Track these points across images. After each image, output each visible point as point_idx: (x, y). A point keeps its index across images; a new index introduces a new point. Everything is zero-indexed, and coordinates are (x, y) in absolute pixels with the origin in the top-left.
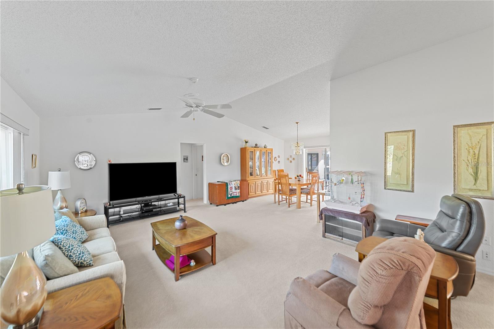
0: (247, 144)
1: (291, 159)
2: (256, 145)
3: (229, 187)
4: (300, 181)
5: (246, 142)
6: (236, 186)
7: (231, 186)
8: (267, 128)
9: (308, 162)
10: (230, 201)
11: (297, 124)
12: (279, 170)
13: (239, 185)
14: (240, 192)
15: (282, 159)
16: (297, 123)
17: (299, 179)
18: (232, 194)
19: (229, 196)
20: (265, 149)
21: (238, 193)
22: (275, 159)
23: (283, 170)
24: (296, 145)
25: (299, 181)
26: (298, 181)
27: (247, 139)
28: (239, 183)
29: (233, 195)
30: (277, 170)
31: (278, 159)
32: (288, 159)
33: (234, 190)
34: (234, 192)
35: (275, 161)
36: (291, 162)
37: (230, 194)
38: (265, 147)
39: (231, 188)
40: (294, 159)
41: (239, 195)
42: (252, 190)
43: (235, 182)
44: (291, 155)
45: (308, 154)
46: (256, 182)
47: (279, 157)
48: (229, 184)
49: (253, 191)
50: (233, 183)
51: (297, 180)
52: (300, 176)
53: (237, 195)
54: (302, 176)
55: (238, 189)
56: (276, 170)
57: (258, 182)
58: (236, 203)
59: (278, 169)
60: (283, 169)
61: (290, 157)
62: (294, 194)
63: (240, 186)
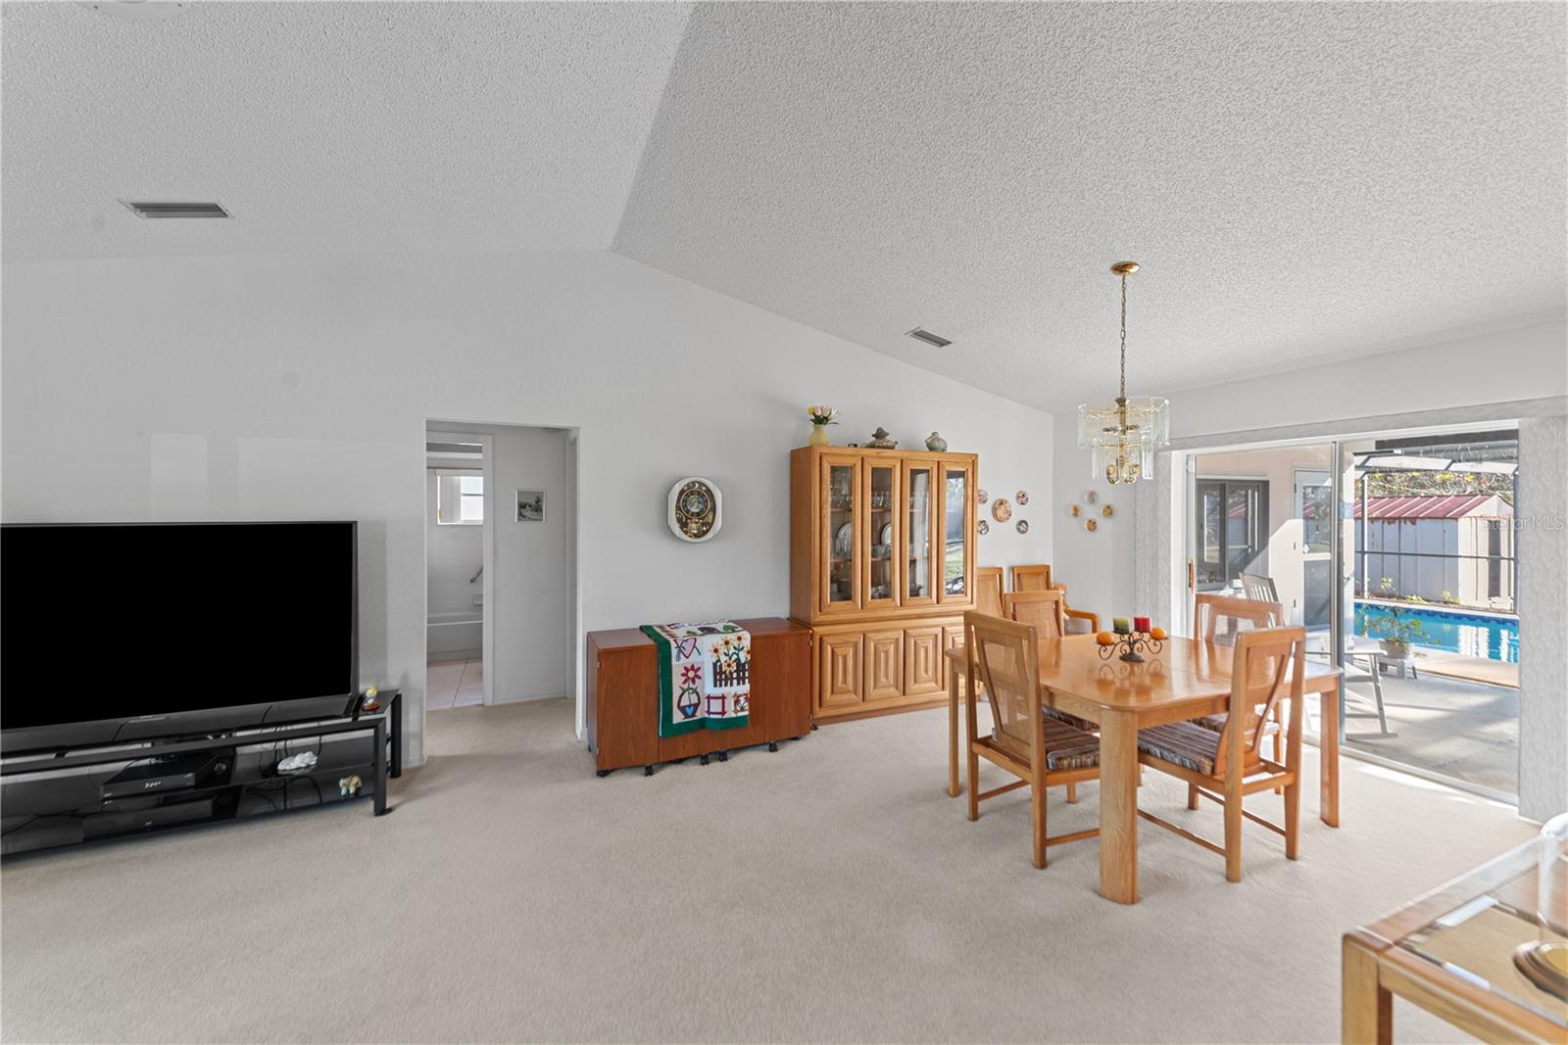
0: (826, 428)
1: (1090, 512)
2: (880, 434)
3: (678, 665)
4: (1139, 661)
5: (820, 420)
6: (723, 659)
7: (694, 659)
8: (942, 343)
9: (1200, 526)
10: (688, 745)
11: (1119, 277)
12: (1019, 567)
13: (743, 657)
14: (751, 698)
15: (1040, 512)
16: (1121, 268)
17: (1131, 644)
18: (696, 706)
19: (678, 717)
20: (936, 456)
21: (737, 702)
22: (1000, 513)
23: (1048, 567)
24: (1115, 422)
25: (1130, 658)
26: (1123, 658)
27: (821, 403)
28: (746, 643)
29: (699, 715)
30: (1012, 569)
31: (1018, 512)
32: (1076, 510)
33: (708, 686)
34: (709, 698)
35: (999, 520)
36: (1092, 526)
37: (682, 709)
38: (931, 448)
39: (692, 674)
40: (1109, 511)
41: (746, 713)
42: (845, 681)
43: (716, 640)
44: (1090, 489)
45: (1203, 486)
46: (868, 635)
47: (1022, 498)
48: (674, 652)
49: (850, 686)
50: (707, 642)
51: (1118, 653)
52: (1142, 625)
53: (730, 714)
54: (1152, 626)
55: (741, 680)
56: (1001, 569)
57: (881, 636)
58: (723, 757)
59: (1020, 560)
60: (1047, 564)
61: (1086, 498)
62: (1083, 766)
63: (751, 663)
